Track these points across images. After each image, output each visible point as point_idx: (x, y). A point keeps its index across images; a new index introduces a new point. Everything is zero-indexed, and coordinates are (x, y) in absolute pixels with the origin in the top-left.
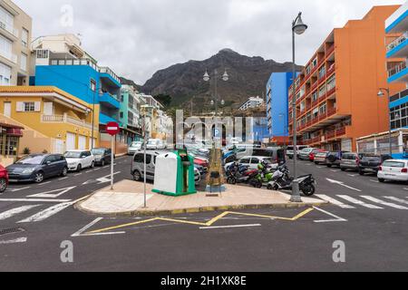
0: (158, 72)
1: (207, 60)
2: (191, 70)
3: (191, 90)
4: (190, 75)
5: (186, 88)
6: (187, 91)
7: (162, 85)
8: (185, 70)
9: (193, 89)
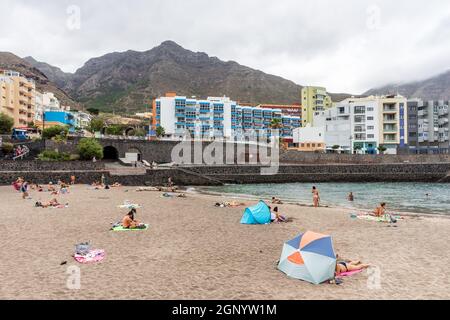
0: (91, 60)
1: (148, 52)
2: (130, 62)
3: (129, 84)
4: (129, 68)
5: (125, 82)
6: (126, 85)
7: (96, 76)
8: (123, 60)
9: (133, 82)
